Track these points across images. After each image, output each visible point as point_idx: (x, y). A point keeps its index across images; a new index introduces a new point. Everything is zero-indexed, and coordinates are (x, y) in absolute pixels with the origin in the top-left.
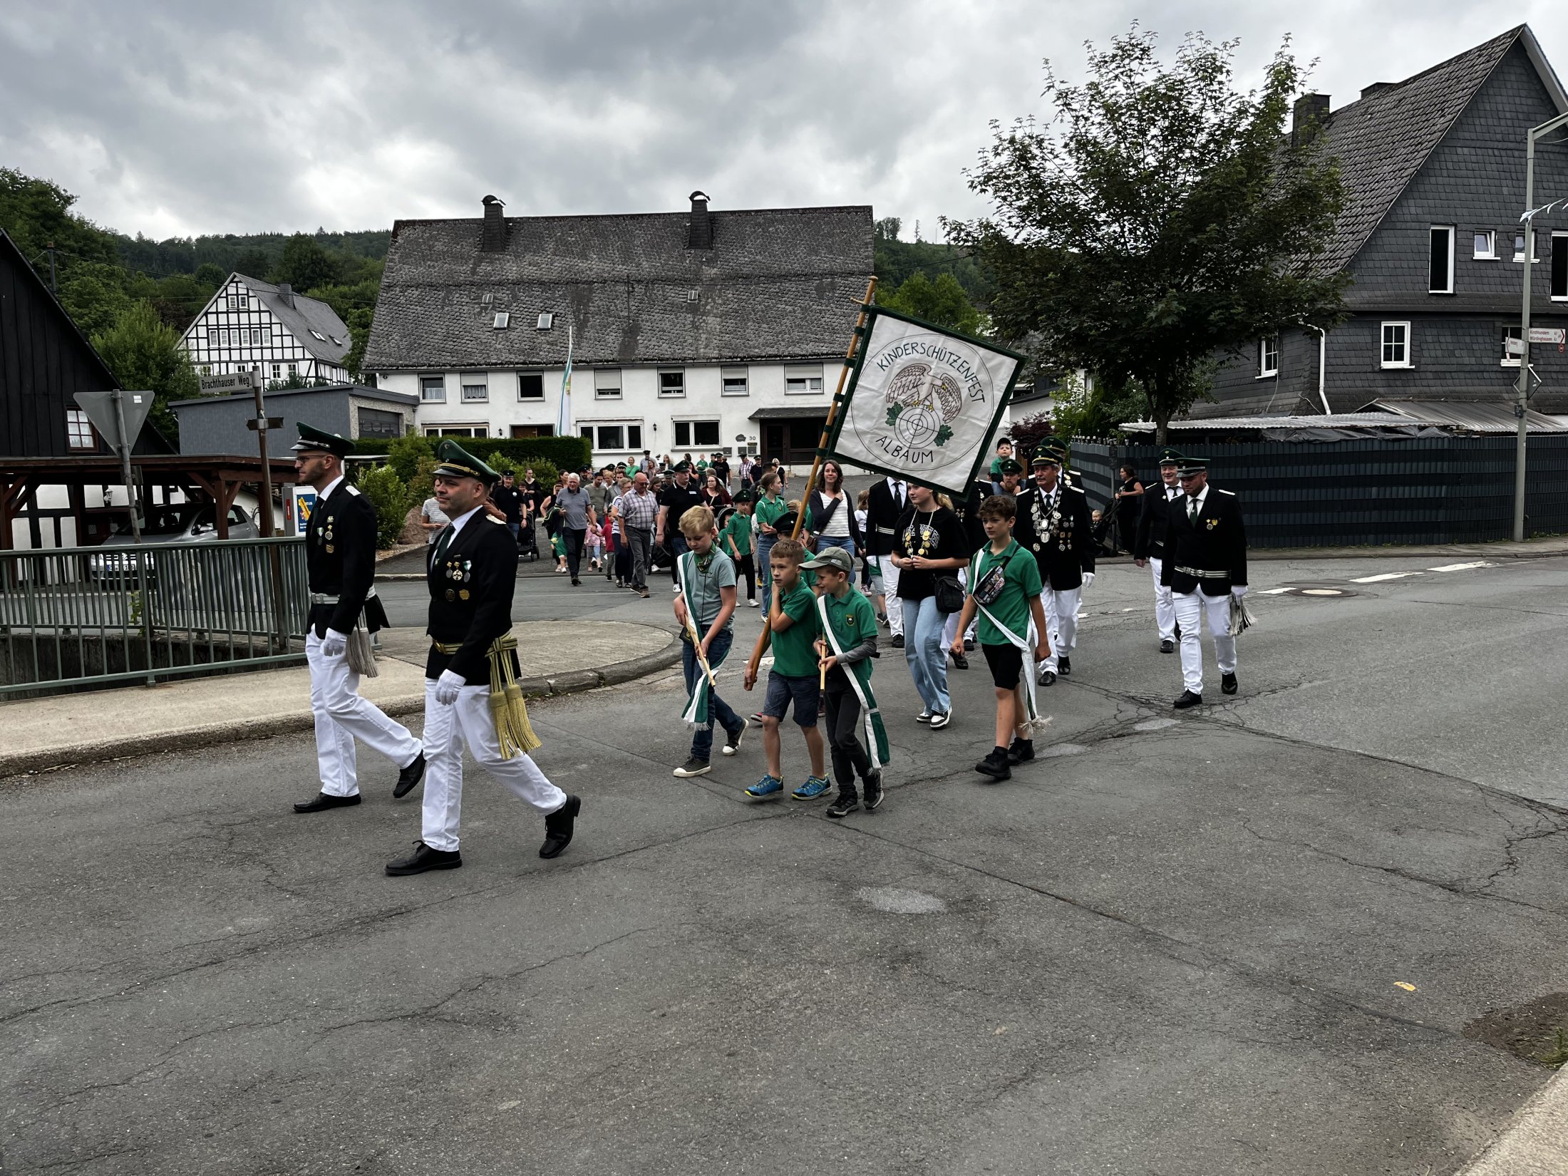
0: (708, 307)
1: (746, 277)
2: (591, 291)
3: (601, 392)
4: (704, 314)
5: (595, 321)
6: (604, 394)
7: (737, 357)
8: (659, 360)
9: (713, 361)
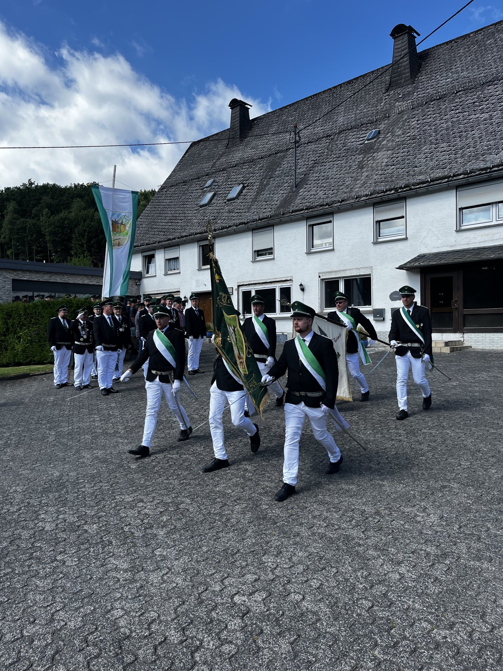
0: (384, 142)
1: (441, 98)
2: (284, 157)
3: (259, 253)
4: (378, 150)
5: (273, 183)
6: (261, 255)
7: (391, 190)
8: (306, 209)
9: (363, 199)
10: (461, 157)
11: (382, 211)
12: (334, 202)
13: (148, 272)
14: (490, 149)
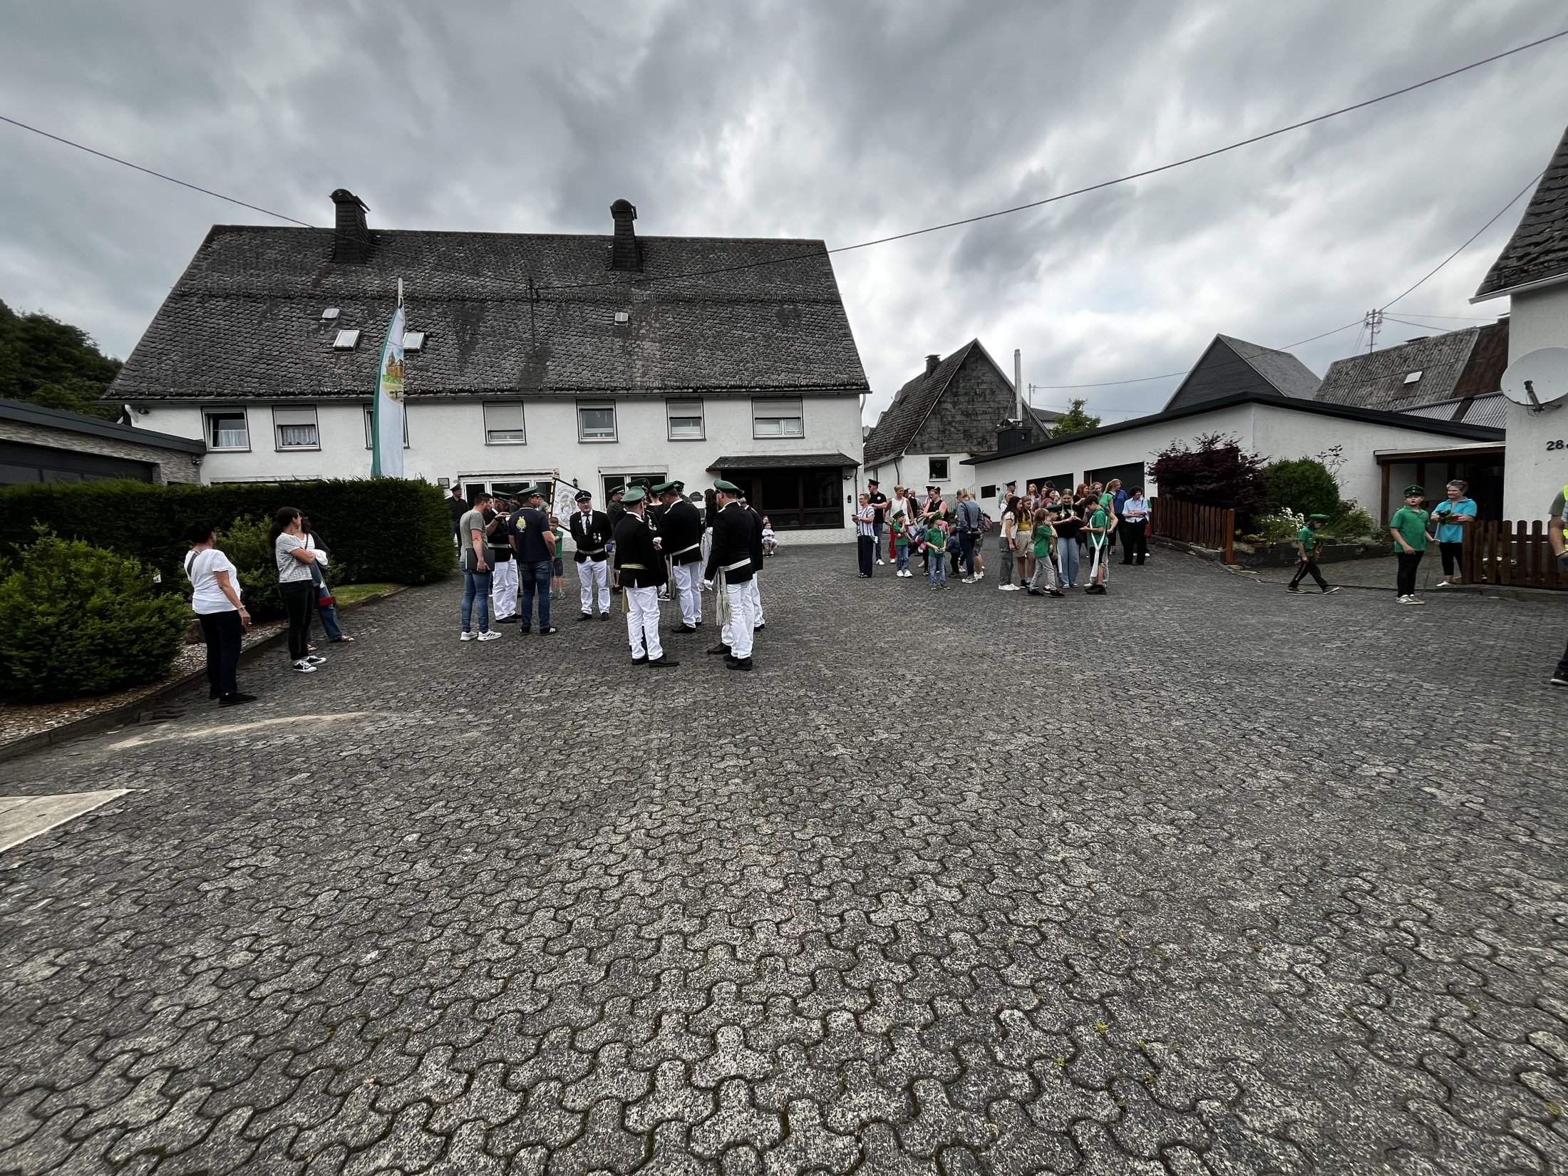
0: (643, 331)
3: (494, 434)
4: (638, 338)
5: (486, 343)
6: (497, 437)
7: (688, 388)
8: (578, 390)
9: (655, 391)
10: (746, 370)
11: (675, 408)
12: (615, 389)
13: (215, 444)
14: (769, 369)
